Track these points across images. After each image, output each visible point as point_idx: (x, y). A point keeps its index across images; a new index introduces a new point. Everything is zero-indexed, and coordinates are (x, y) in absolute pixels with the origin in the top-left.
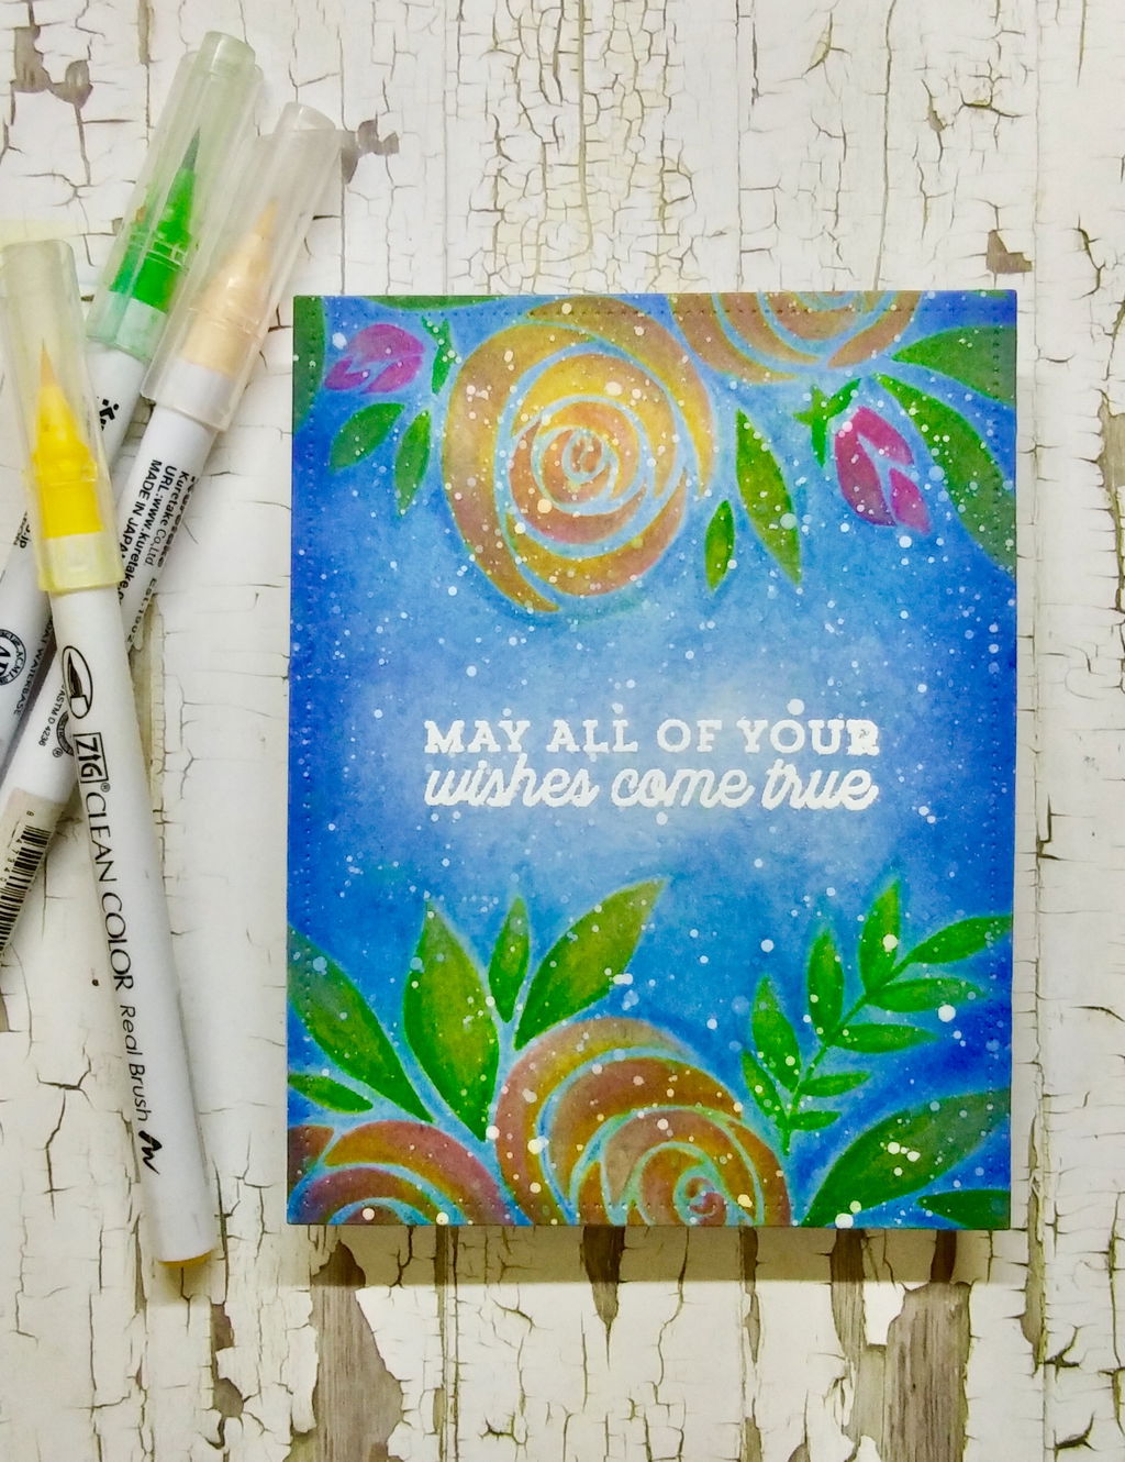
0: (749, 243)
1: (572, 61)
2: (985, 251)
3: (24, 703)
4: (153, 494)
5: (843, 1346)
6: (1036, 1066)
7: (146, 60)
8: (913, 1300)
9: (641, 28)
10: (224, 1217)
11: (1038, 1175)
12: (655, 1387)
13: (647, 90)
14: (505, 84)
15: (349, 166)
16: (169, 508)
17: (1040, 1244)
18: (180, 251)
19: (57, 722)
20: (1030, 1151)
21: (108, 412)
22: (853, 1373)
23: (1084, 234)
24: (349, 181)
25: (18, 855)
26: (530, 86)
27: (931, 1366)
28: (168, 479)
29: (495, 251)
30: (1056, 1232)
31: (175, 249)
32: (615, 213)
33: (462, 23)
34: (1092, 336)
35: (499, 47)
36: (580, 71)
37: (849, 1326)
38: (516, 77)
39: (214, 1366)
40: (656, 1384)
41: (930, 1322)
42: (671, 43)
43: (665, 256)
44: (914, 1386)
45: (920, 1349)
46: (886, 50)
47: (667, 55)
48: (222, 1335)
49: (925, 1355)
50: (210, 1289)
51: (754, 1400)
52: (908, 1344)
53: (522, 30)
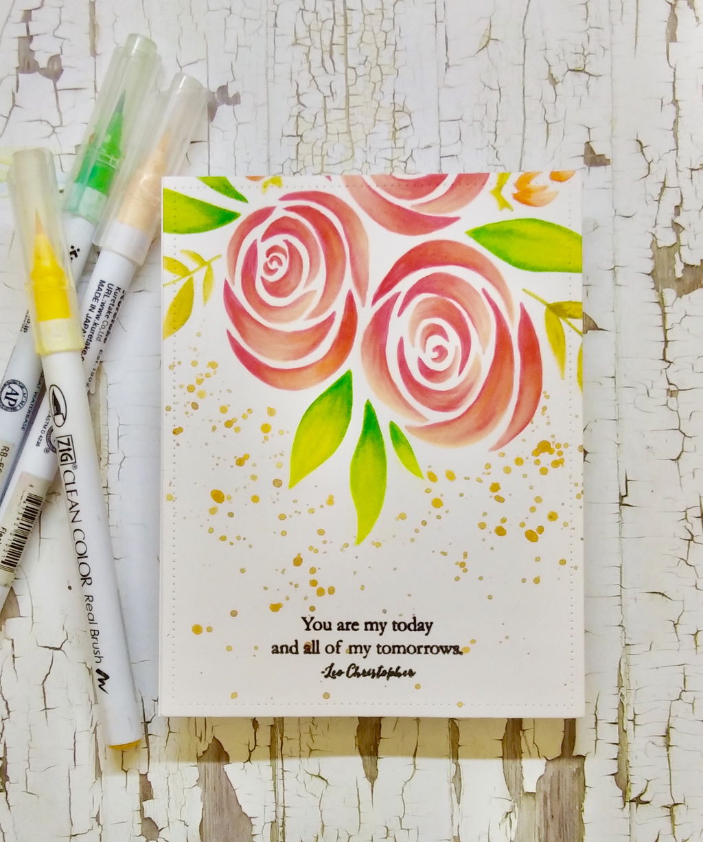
0: (445, 152)
1: (341, 49)
2: (583, 153)
3: (27, 423)
4: (101, 299)
5: (510, 793)
6: (621, 627)
7: (94, 53)
8: (551, 765)
9: (381, 30)
10: (147, 723)
11: (623, 691)
12: (400, 819)
13: (385, 65)
14: (301, 63)
15: (212, 112)
16: (110, 308)
17: (625, 731)
18: (115, 159)
19: (46, 434)
20: (619, 678)
21: (74, 253)
22: (517, 809)
23: (641, 143)
24: (212, 120)
25: (24, 511)
26: (316, 63)
27: (562, 804)
28: (109, 291)
29: (297, 159)
30: (635, 725)
31: (112, 158)
32: (367, 136)
33: (277, 29)
34: (646, 202)
35: (298, 42)
36: (345, 54)
37: (514, 783)
38: (308, 59)
39: (142, 810)
40: (401, 817)
41: (561, 778)
42: (398, 38)
43: (396, 161)
44: (553, 817)
45: (555, 796)
46: (523, 40)
47: (396, 45)
48: (146, 792)
49: (558, 798)
50: (139, 766)
51: (459, 826)
52: (548, 792)
53: (311, 32)
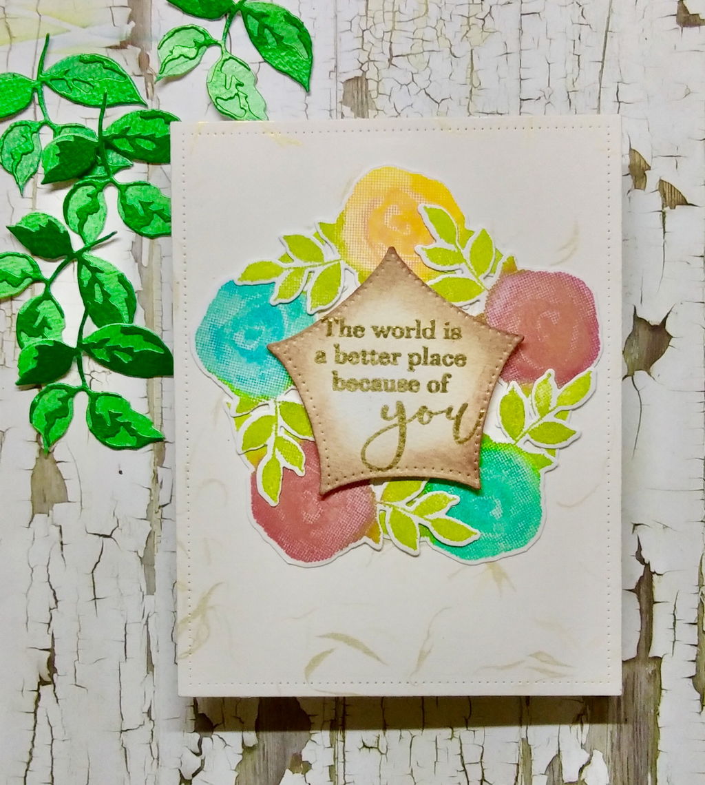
0: (527, 9)
2: (676, 13)
8: (628, 667)
11: (704, 590)
20: (699, 575)
22: (589, 712)
29: (367, 15)
41: (636, 680)
43: (473, 18)
44: (626, 720)
45: (630, 698)
49: (633, 701)
